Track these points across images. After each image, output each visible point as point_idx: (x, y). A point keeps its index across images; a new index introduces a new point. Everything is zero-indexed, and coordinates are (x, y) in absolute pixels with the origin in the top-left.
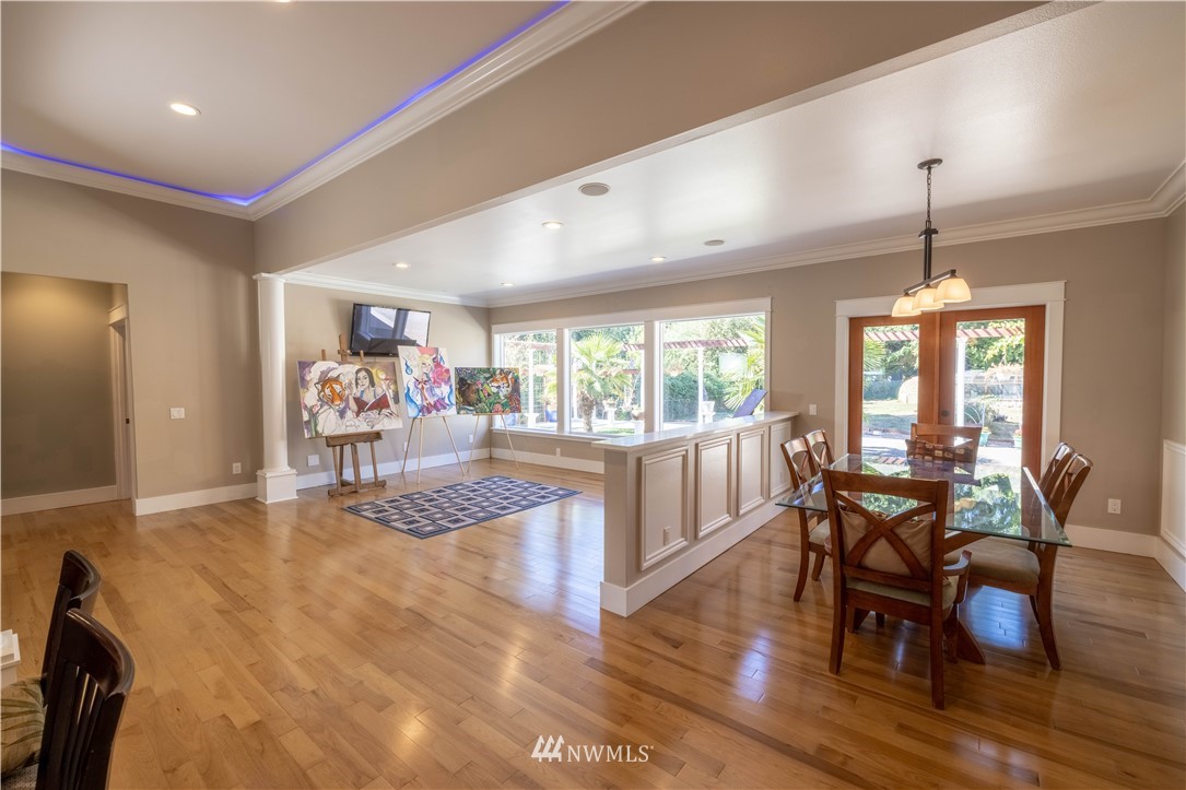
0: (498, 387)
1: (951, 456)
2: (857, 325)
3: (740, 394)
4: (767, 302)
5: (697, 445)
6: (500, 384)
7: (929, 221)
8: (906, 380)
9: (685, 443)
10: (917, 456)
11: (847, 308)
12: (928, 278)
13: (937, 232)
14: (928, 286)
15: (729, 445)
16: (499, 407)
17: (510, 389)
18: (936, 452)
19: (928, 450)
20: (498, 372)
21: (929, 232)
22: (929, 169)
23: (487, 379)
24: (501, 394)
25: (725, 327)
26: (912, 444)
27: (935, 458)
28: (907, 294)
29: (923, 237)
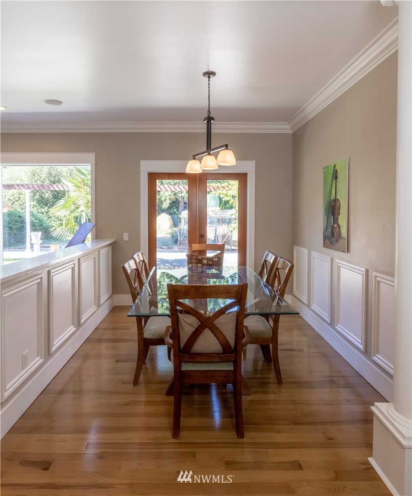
1: (211, 263)
2: (153, 177)
3: (64, 226)
4: (92, 156)
5: (49, 272)
7: (209, 112)
8: (158, 215)
9: (40, 272)
10: (193, 264)
11: (148, 166)
12: (209, 149)
13: (214, 119)
14: (209, 154)
15: (73, 269)
18: (204, 261)
19: (199, 260)
21: (209, 119)
22: (209, 77)
25: (43, 176)
26: (190, 257)
27: (203, 265)
28: (194, 158)
29: (206, 121)
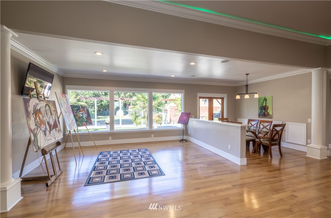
0: (82, 114)
6: (83, 112)
16: (84, 123)
17: (86, 115)
20: (81, 107)
22: (247, 75)
23: (77, 110)
24: (84, 117)
